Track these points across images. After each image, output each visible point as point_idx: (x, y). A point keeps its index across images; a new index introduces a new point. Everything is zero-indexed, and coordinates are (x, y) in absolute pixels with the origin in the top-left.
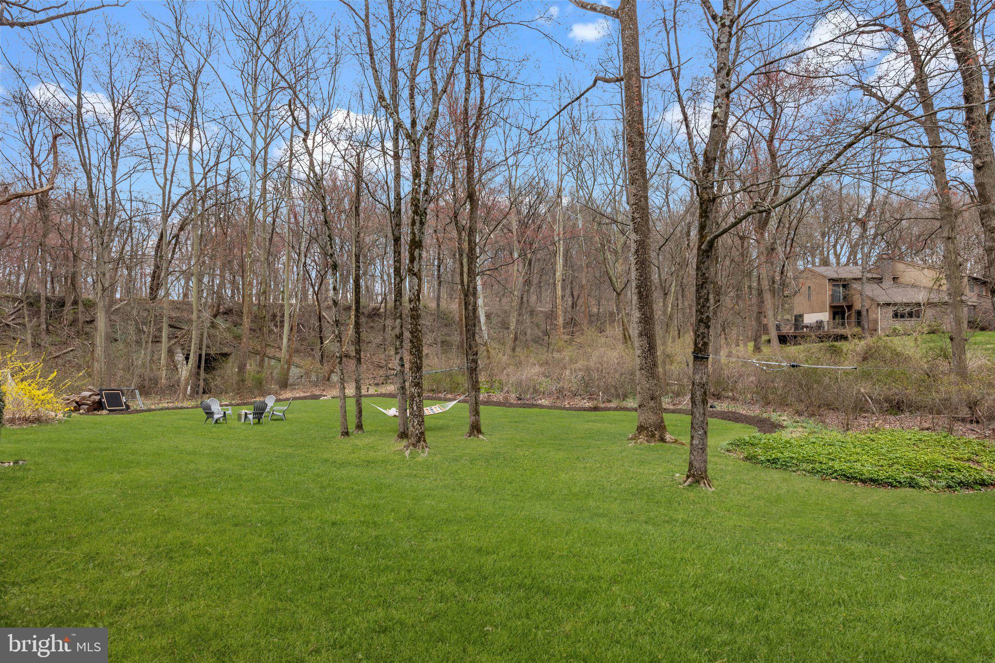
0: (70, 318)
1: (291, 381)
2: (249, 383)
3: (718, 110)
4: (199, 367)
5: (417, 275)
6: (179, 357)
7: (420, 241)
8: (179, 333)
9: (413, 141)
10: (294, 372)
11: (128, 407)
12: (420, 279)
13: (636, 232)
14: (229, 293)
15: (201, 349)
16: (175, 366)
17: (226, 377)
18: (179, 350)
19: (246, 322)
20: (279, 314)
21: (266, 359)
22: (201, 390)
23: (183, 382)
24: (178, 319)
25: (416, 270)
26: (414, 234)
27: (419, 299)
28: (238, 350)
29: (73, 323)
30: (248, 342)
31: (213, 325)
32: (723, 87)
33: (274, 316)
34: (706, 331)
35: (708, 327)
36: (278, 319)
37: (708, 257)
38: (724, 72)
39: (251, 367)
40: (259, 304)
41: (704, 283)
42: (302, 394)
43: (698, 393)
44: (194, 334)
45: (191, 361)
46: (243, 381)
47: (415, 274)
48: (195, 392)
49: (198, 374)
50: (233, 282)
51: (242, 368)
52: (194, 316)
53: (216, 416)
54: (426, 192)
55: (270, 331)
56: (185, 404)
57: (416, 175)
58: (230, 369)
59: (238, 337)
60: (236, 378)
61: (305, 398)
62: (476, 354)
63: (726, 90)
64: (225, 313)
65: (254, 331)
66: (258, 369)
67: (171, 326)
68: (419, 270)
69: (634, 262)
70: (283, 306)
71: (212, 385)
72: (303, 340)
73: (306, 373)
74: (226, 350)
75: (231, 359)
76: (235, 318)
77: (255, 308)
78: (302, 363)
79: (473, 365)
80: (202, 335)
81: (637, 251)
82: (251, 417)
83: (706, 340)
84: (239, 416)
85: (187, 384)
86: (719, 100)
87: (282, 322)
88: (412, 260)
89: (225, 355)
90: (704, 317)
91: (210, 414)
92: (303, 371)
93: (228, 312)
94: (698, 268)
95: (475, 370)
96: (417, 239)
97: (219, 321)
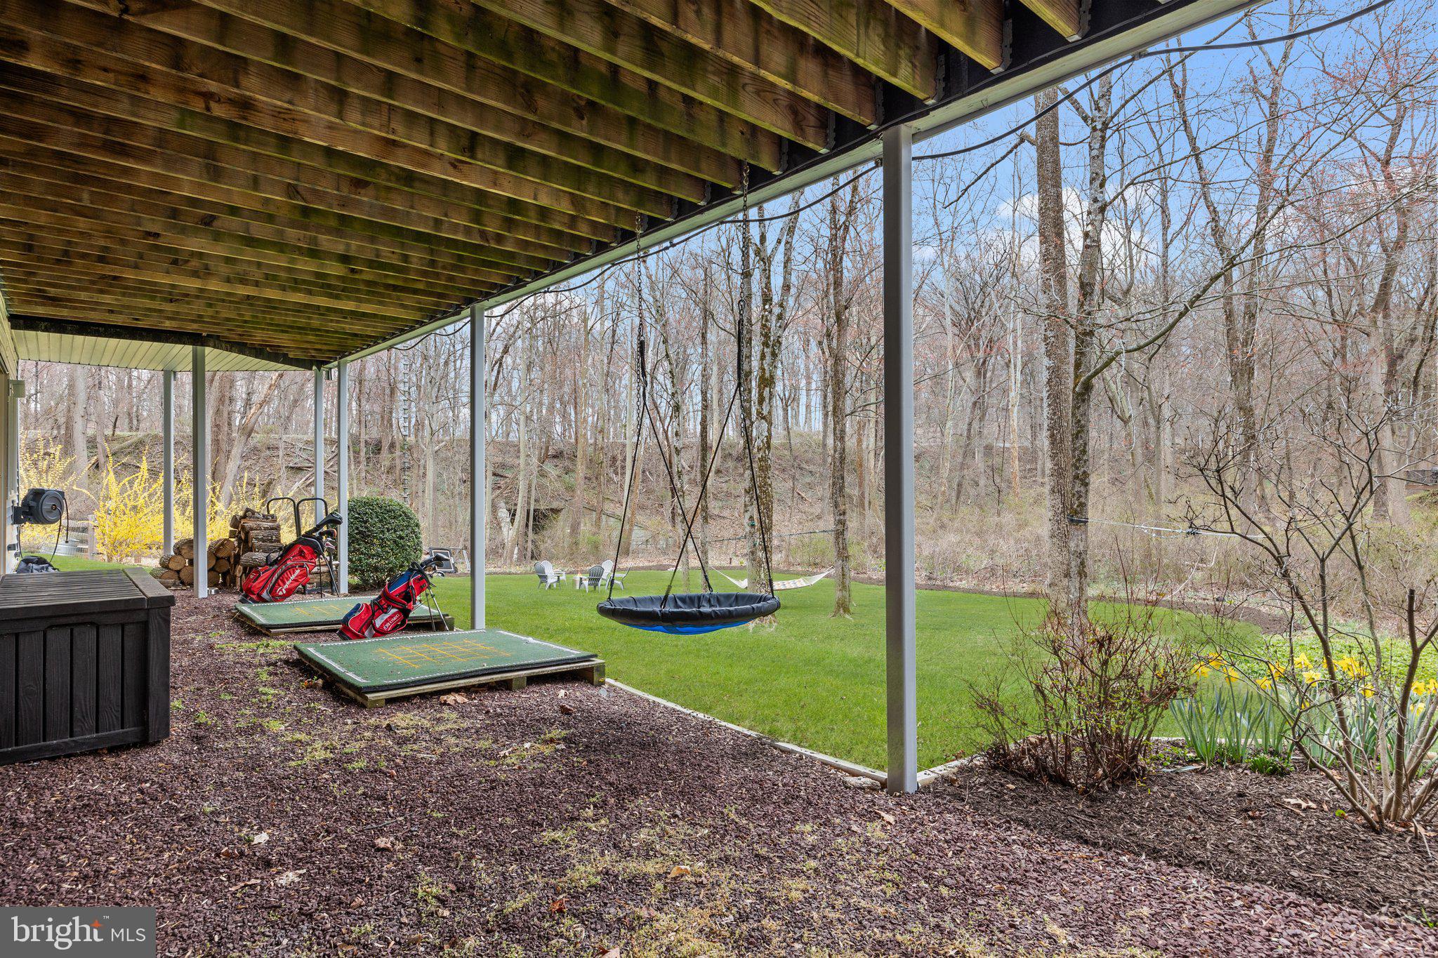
0: (387, 463)
1: (633, 547)
2: (584, 548)
3: (1090, 228)
4: (527, 525)
5: (767, 419)
6: (503, 514)
7: (772, 377)
8: (502, 482)
9: (763, 260)
10: (638, 535)
11: (456, 570)
12: (770, 424)
13: (1049, 356)
14: (559, 429)
15: (529, 503)
16: (499, 524)
17: (556, 539)
18: (502, 504)
19: (581, 469)
20: (620, 457)
21: (604, 517)
22: (529, 554)
23: (508, 545)
24: (503, 466)
25: (765, 412)
26: (763, 370)
27: (769, 447)
28: (571, 505)
29: (390, 470)
30: (583, 495)
31: (542, 474)
32: (1095, 200)
33: (614, 459)
34: (1082, 489)
35: (1086, 485)
36: (618, 463)
37: (1083, 401)
38: (1097, 183)
39: (586, 527)
40: (595, 444)
41: (1079, 432)
42: (646, 564)
43: (1073, 564)
44: (522, 486)
45: (517, 518)
46: (576, 544)
47: (764, 418)
48: (522, 556)
49: (526, 534)
50: (565, 416)
51: (575, 528)
52: (522, 461)
53: (550, 581)
54: (780, 317)
55: (610, 480)
56: (513, 570)
57: (767, 299)
58: (560, 529)
59: (570, 489)
60: (568, 541)
61: (650, 568)
62: (844, 513)
63: (1099, 204)
64: (555, 457)
65: (589, 479)
66: (594, 529)
67: (494, 474)
68: (770, 413)
69: (1045, 395)
70: (624, 446)
71: (542, 547)
72: (649, 492)
73: (653, 537)
74: (555, 505)
75: (562, 516)
76: (567, 463)
77: (591, 449)
78: (648, 523)
79: (840, 527)
80: (530, 487)
81: (1049, 381)
82: (586, 583)
83: (1082, 500)
84: (574, 581)
85: (513, 547)
86: (1092, 217)
87: (623, 467)
88: (761, 400)
89: (556, 511)
90: (1080, 472)
91: (543, 578)
92: (648, 534)
93: (558, 455)
94: (1073, 414)
95: (842, 533)
96: (767, 375)
97: (549, 467)
